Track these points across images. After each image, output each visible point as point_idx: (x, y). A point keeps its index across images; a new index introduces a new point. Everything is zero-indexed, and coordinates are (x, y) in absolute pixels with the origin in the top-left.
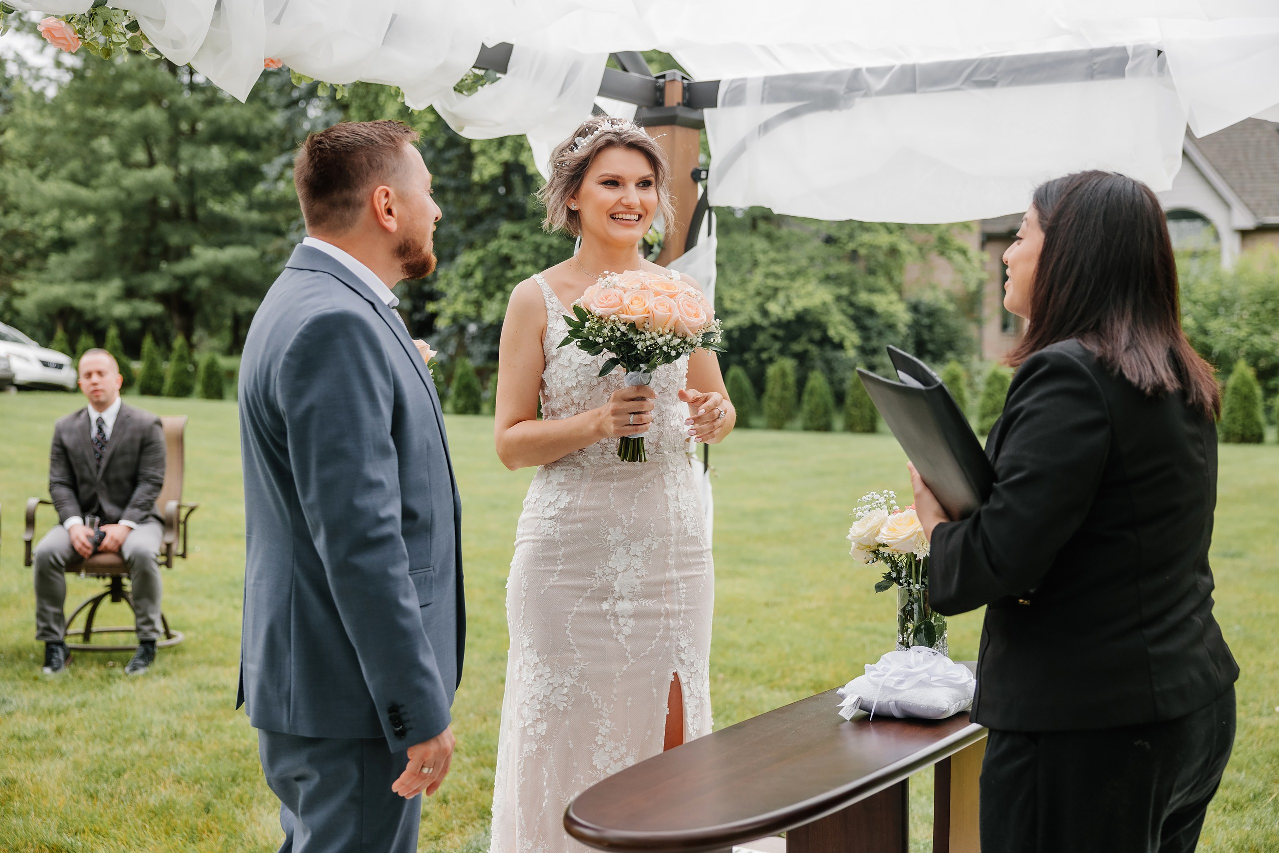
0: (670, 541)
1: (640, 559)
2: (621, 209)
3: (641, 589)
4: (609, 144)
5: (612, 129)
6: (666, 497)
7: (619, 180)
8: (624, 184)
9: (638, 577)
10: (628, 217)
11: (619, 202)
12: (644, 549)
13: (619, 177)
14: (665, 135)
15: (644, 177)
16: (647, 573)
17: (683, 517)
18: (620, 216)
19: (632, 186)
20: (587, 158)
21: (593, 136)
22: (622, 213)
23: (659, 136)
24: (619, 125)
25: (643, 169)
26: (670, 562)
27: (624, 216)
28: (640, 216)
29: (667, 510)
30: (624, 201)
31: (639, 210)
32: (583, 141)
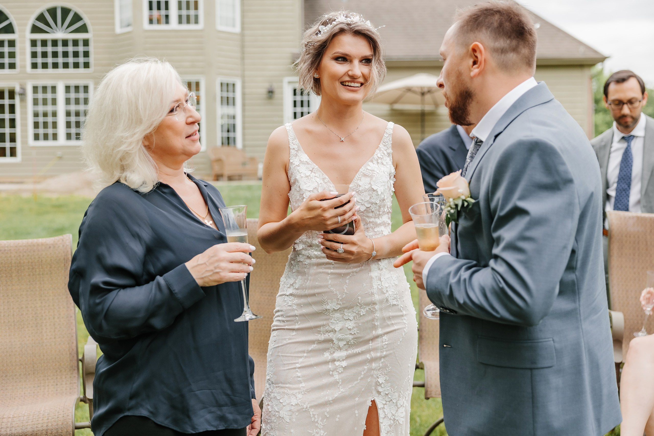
0: (375, 309)
1: (352, 322)
2: (347, 79)
3: (354, 343)
4: (342, 31)
5: (345, 21)
6: (371, 278)
7: (347, 58)
8: (351, 61)
9: (351, 334)
10: (352, 84)
11: (347, 74)
12: (355, 314)
13: (347, 55)
14: (384, 26)
15: (366, 57)
16: (358, 332)
17: (385, 292)
18: (347, 84)
19: (356, 62)
20: (326, 41)
21: (331, 25)
22: (348, 81)
23: (380, 27)
24: (350, 18)
25: (366, 51)
26: (376, 324)
27: (350, 84)
28: (362, 84)
29: (372, 287)
30: (350, 73)
31: (361, 80)
32: (324, 28)
